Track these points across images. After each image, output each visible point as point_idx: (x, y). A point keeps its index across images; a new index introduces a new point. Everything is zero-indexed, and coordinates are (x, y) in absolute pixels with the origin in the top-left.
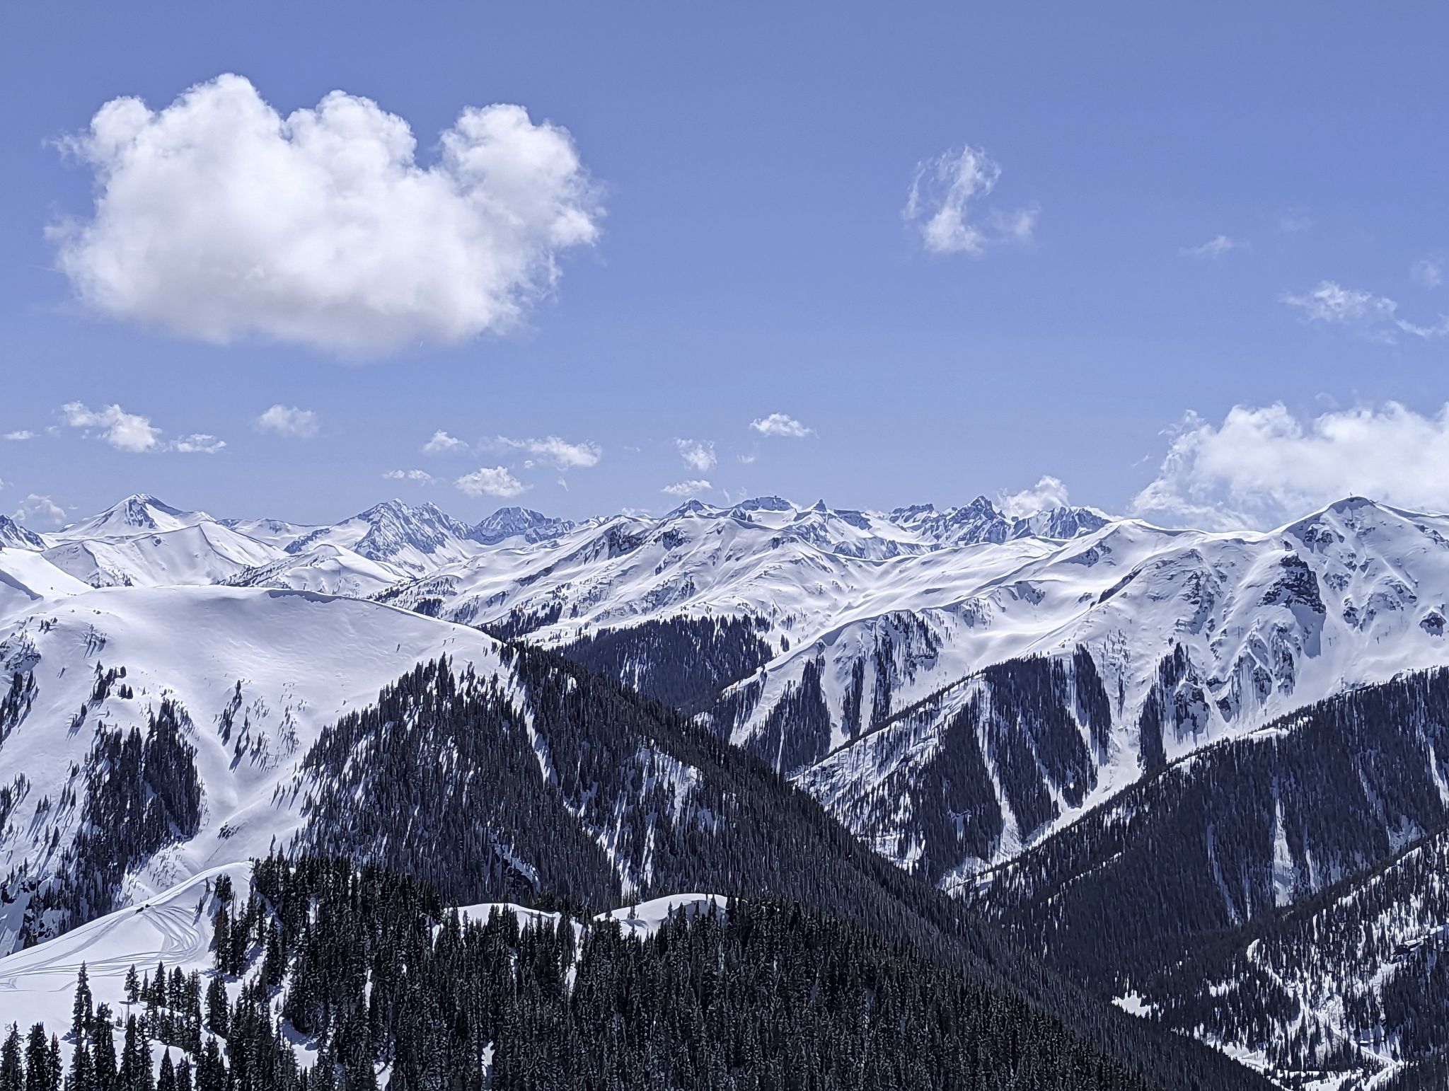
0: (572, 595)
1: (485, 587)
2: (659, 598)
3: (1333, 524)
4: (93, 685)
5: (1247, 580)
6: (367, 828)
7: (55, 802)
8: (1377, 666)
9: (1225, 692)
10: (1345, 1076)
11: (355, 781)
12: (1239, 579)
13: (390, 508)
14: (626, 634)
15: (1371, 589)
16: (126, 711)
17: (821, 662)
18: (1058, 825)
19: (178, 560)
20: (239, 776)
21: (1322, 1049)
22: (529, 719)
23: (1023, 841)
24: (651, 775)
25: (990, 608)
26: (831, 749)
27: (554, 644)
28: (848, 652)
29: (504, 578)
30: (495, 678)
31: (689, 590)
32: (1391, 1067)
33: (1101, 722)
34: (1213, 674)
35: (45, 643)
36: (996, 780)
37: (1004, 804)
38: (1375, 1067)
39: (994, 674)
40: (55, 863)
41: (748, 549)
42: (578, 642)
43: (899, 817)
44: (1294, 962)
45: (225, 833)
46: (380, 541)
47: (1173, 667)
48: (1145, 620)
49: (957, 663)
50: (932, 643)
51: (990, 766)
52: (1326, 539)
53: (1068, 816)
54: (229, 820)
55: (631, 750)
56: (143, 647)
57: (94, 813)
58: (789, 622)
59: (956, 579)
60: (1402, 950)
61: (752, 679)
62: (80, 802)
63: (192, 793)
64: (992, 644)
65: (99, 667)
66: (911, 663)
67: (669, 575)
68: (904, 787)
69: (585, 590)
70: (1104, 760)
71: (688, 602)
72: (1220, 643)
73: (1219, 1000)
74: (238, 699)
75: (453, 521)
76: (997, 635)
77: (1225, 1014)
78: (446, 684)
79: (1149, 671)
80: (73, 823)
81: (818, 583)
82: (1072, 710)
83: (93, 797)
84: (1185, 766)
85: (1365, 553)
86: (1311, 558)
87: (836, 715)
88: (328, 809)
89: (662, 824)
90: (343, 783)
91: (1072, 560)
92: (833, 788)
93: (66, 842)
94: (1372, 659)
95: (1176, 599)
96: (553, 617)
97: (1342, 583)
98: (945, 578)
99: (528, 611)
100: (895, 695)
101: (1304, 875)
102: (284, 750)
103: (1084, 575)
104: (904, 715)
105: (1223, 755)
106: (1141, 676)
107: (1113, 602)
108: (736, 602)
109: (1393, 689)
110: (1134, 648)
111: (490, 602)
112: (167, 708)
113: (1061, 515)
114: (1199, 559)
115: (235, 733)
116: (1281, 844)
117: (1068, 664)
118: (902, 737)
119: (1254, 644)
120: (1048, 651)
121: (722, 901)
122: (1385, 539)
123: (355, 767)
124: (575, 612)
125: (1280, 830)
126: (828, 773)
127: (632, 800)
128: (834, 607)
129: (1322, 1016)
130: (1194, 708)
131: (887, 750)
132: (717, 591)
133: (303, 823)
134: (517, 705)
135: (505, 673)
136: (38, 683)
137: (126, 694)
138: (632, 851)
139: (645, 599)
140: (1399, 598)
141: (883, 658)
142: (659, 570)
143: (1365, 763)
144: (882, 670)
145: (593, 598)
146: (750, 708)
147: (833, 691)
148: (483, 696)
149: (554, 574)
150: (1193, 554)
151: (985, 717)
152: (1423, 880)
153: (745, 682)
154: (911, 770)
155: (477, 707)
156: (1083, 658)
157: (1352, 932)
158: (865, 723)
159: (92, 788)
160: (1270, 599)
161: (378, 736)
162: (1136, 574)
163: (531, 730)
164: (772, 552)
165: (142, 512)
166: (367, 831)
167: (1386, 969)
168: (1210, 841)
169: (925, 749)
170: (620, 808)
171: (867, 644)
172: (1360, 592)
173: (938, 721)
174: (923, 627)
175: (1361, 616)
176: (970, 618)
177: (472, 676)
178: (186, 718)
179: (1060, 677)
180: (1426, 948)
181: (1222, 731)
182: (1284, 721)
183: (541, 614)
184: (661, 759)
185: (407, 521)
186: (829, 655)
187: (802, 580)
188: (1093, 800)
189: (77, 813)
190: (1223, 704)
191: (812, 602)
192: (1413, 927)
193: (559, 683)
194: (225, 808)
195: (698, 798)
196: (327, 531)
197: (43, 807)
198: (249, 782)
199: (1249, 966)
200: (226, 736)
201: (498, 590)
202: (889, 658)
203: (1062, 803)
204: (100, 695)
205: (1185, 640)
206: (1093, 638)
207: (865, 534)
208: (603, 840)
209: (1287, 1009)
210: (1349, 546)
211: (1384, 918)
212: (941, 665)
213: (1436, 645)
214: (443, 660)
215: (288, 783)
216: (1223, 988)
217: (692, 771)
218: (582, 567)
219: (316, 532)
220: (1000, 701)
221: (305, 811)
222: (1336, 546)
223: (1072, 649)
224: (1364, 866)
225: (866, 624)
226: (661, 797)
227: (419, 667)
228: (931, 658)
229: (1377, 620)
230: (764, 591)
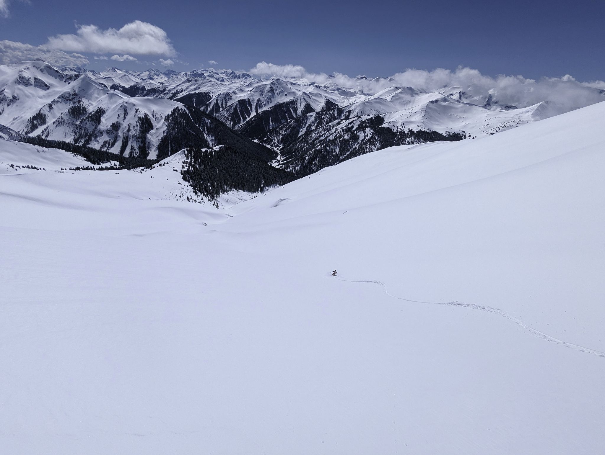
0: (184, 88)
1: (171, 87)
2: (195, 89)
3: (275, 82)
4: (135, 111)
5: (266, 90)
6: (174, 129)
7: (135, 126)
8: (280, 100)
9: (264, 103)
10: (277, 148)
11: (171, 123)
12: (265, 89)
13: (151, 69)
14: (192, 94)
15: (279, 91)
16: (140, 114)
17: (218, 99)
18: (247, 120)
19: (126, 81)
20: (157, 122)
21: (275, 145)
22: (189, 114)
23: (244, 122)
24: (205, 120)
25: (237, 92)
26: (221, 111)
27: (183, 95)
28: (221, 98)
29: (174, 86)
30: (184, 109)
31: (199, 88)
32: (282, 146)
33: (251, 107)
34: (263, 101)
35: (127, 105)
36: (240, 115)
37: (241, 117)
38: (280, 147)
39: (238, 101)
40: (138, 133)
41: (206, 82)
42: (186, 95)
43: (230, 119)
44: (272, 136)
45: (157, 129)
46: (151, 74)
47: (259, 100)
48: (255, 94)
49: (234, 99)
50: (231, 97)
51: (239, 113)
52: (275, 84)
53: (248, 119)
54: (157, 127)
55: (202, 118)
56: (140, 105)
57: (140, 127)
58: (213, 93)
59: (233, 87)
60: (283, 134)
61: (210, 102)
62: (138, 126)
63: (152, 124)
64: (238, 97)
65: (135, 108)
66: (229, 99)
67: (196, 86)
68: (230, 116)
69: (185, 88)
70: (252, 112)
71: (199, 90)
72: (263, 97)
73: (265, 140)
74: (154, 112)
75: (161, 72)
76: (238, 96)
77: (266, 142)
78: (179, 110)
79: (256, 101)
80: (138, 128)
81: (216, 87)
82: (248, 106)
83: (140, 125)
84: (260, 113)
85: (279, 86)
86: (273, 87)
87: (221, 106)
88: (169, 126)
89: (207, 127)
90: (170, 123)
91: (246, 86)
92: (221, 116)
93: (138, 131)
94: (280, 99)
95: (258, 92)
96: (182, 91)
97: (276, 90)
98: (231, 87)
99: (179, 91)
100: (227, 104)
101: (273, 125)
102: (161, 119)
103: (248, 88)
104: (229, 106)
105: (264, 112)
106: (255, 101)
107: (251, 92)
108: (206, 90)
109: (282, 104)
110: (254, 98)
111: (173, 89)
112: (145, 113)
113: (243, 74)
114: (261, 87)
115: (154, 116)
116: (271, 122)
117: (247, 100)
118: (229, 109)
119: (267, 97)
120: (244, 98)
121: (224, 146)
122: (281, 84)
123: (171, 121)
124: (185, 91)
125: (271, 120)
126: (221, 114)
127: (203, 124)
128: (218, 90)
129: (275, 141)
130: (261, 105)
131: (227, 111)
132: (203, 88)
133: (166, 128)
134: (188, 113)
135: (185, 109)
136: (128, 110)
137: (140, 112)
138: (204, 129)
139: (194, 89)
140: (282, 92)
141: (225, 99)
142: (195, 85)
143: (279, 113)
144: (225, 100)
145: (187, 89)
146: (210, 105)
147: (220, 103)
148: (183, 112)
149: (181, 85)
150: (260, 86)
151: (238, 107)
152: (285, 127)
153: (209, 102)
154: (231, 114)
155: (183, 113)
156: (248, 99)
157: (278, 133)
158: (224, 108)
159: (139, 124)
160: (269, 92)
161: (172, 117)
162: (254, 88)
163: (190, 116)
164: (209, 83)
165: (114, 70)
166: (174, 128)
167: (281, 136)
168: (263, 122)
169: (232, 111)
170: (202, 125)
171: (223, 97)
172: (278, 91)
173: (233, 107)
174: (230, 95)
175: (279, 94)
176: (235, 93)
177: (182, 109)
178: (148, 115)
179: (246, 101)
180: (285, 134)
181: (265, 108)
182: (271, 108)
183: (180, 91)
184: (205, 119)
185: (154, 72)
186: (219, 98)
187: (214, 87)
188: (251, 117)
189: (139, 127)
190: (264, 105)
191: (215, 90)
192: (284, 132)
193: (192, 110)
194: (156, 126)
195: (211, 123)
196: (143, 73)
197: (134, 126)
198: (158, 122)
199: (268, 136)
200: (154, 117)
201: (173, 87)
202: (226, 98)
203: (247, 117)
204: (136, 112)
205: (259, 97)
206: (249, 97)
207: (219, 76)
208: (201, 128)
209: (272, 141)
210: (277, 85)
211: (281, 131)
212: (232, 100)
213: (286, 98)
214: (178, 107)
215: (163, 123)
216: (265, 139)
217: (209, 120)
218: (185, 84)
219: (141, 73)
220: (239, 105)
221: (166, 126)
222: (276, 85)
223: (247, 98)
224: (279, 124)
225: (223, 94)
226: (206, 123)
227: (175, 108)
228: (231, 99)
229: (280, 95)
230: (209, 88)
